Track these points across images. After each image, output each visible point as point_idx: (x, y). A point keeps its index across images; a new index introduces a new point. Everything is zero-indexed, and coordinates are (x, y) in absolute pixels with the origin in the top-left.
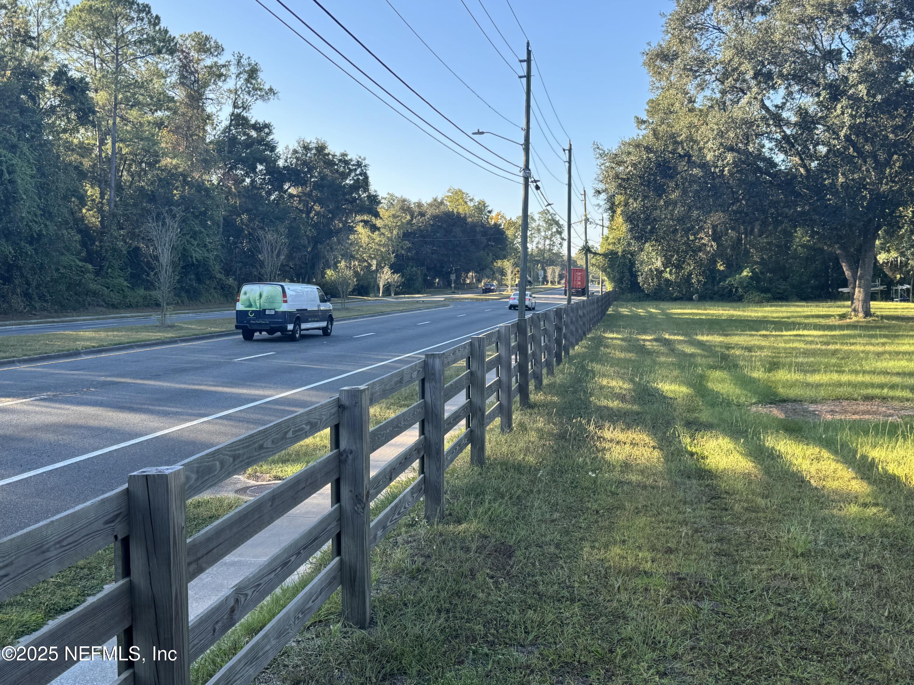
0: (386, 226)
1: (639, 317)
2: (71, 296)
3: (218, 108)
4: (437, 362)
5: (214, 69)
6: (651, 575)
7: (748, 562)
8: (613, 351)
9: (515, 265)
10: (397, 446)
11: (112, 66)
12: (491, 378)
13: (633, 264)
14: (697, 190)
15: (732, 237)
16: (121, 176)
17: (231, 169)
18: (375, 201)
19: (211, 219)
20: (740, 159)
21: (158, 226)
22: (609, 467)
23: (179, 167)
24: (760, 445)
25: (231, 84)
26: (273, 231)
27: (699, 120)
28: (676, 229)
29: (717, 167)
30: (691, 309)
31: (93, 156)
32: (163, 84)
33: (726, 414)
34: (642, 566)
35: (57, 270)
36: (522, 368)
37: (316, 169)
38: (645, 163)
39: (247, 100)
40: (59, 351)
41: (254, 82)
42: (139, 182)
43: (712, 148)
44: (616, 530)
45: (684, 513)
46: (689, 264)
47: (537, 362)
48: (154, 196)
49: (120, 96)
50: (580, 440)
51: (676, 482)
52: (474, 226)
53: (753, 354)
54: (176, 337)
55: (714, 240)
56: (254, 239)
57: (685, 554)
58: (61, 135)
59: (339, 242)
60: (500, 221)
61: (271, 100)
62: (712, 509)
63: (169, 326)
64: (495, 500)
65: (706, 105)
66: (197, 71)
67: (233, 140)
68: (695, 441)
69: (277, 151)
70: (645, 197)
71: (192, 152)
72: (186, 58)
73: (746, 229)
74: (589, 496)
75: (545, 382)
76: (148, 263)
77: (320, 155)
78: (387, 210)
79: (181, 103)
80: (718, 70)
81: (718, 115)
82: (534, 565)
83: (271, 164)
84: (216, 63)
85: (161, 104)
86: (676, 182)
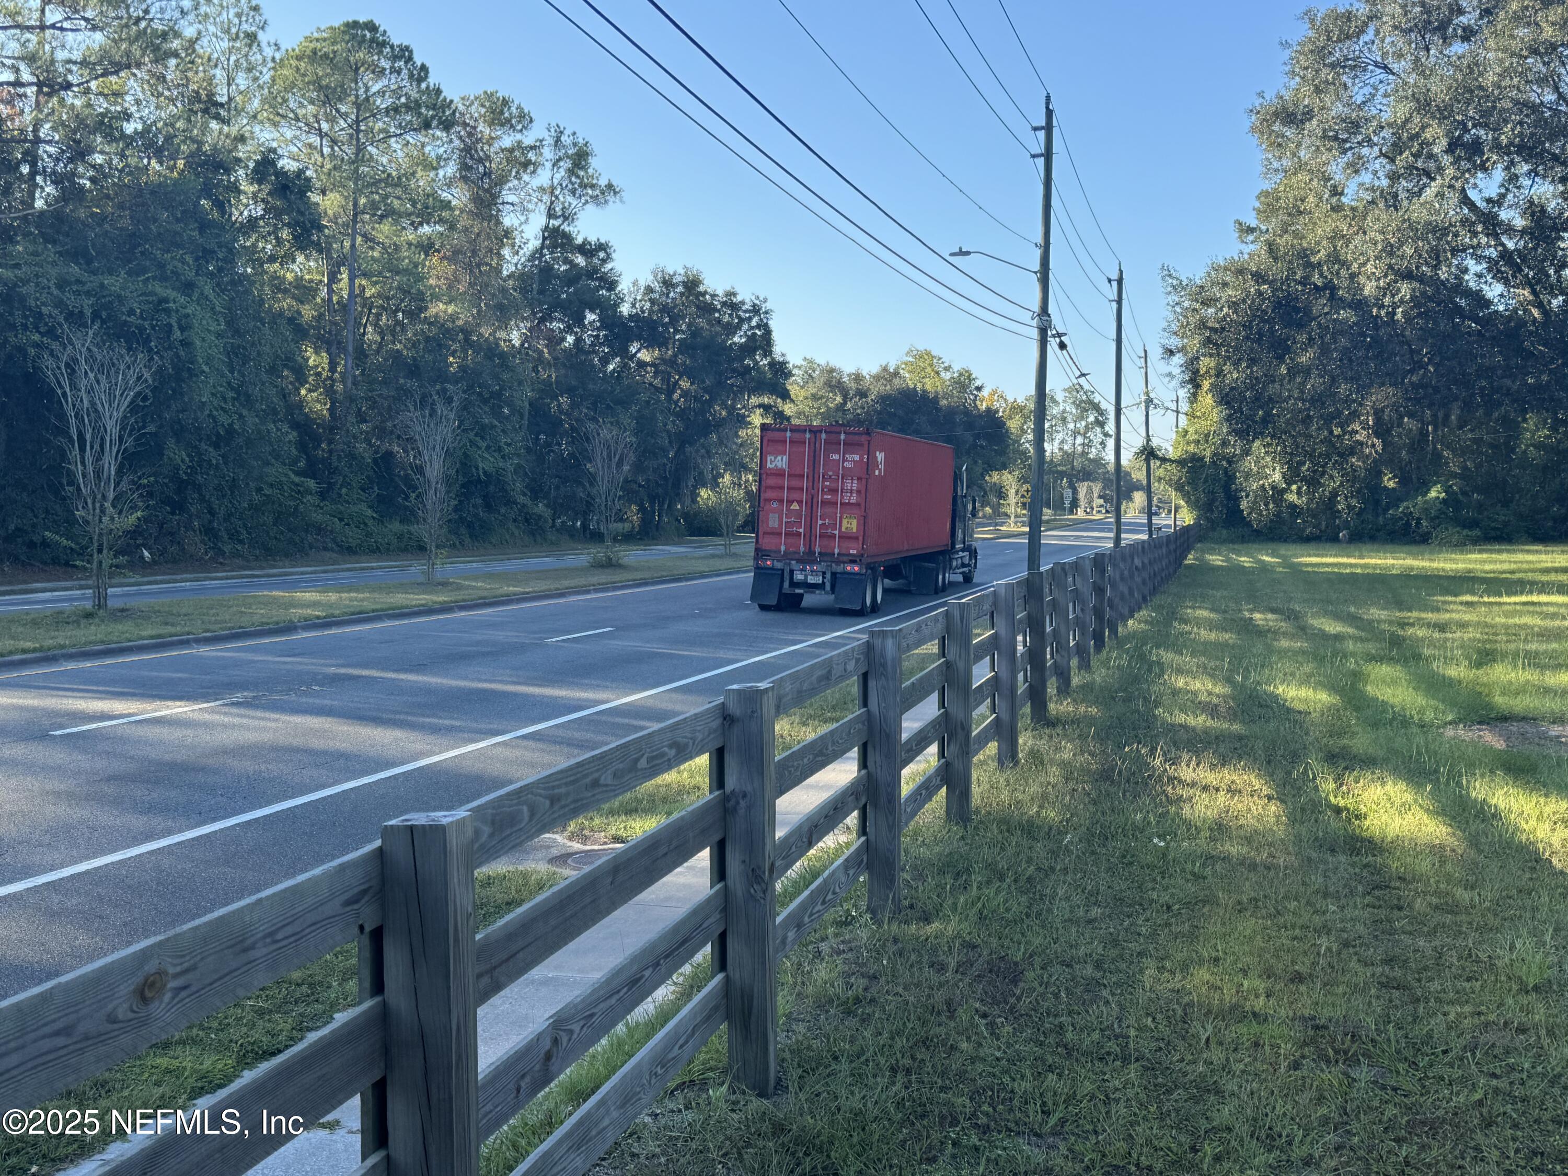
0: (800, 413)
1: (1241, 569)
2: (282, 533)
3: (523, 218)
4: (890, 643)
5: (517, 153)
6: (1266, 1020)
7: (1439, 1000)
8: (1195, 629)
9: (1023, 480)
10: (817, 787)
11: (350, 151)
12: (981, 674)
13: (1230, 478)
14: (1345, 348)
15: (1411, 430)
16: (364, 334)
17: (542, 320)
18: (783, 372)
19: (510, 405)
20: (1423, 294)
21: (424, 417)
22: (1188, 830)
23: (458, 318)
24: (1461, 796)
25: (543, 177)
26: (612, 423)
27: (1350, 225)
28: (1308, 416)
29: (1383, 306)
30: (1336, 556)
31: (319, 300)
32: (434, 180)
33: (1400, 742)
34: (1248, 1003)
35: (259, 490)
36: (1035, 656)
37: (683, 318)
38: (1253, 301)
39: (570, 204)
40: (262, 624)
41: (582, 173)
42: (394, 343)
43: (1374, 273)
44: (1201, 939)
45: (1324, 913)
46: (1332, 477)
47: (1062, 646)
48: (417, 367)
49: (363, 201)
50: (1137, 783)
51: (1309, 859)
52: (951, 412)
53: (1449, 635)
54: (452, 602)
55: (1377, 434)
56: (580, 438)
57: (1325, 985)
58: (266, 266)
59: (721, 442)
60: (996, 405)
61: (611, 203)
62: (1374, 907)
63: (439, 584)
64: (989, 882)
65: (1362, 200)
66: (488, 157)
67: (546, 271)
68: (1344, 788)
69: (619, 288)
70: (1253, 361)
71: (479, 292)
72: (470, 135)
73: (1435, 416)
74: (1155, 880)
75: (1075, 681)
76: (407, 479)
77: (690, 294)
78: (802, 387)
79: (461, 212)
80: (1384, 138)
81: (1384, 217)
82: (1057, 996)
83: (608, 311)
84: (519, 142)
85: (429, 214)
86: (1309, 333)
